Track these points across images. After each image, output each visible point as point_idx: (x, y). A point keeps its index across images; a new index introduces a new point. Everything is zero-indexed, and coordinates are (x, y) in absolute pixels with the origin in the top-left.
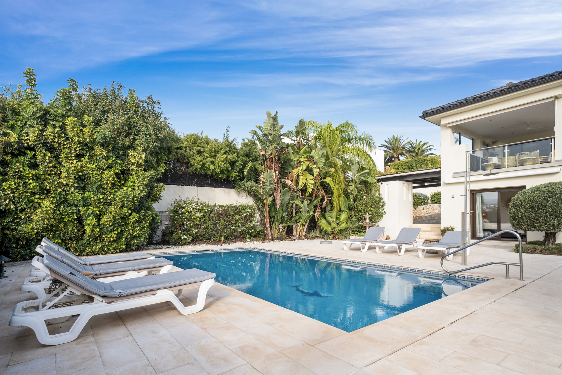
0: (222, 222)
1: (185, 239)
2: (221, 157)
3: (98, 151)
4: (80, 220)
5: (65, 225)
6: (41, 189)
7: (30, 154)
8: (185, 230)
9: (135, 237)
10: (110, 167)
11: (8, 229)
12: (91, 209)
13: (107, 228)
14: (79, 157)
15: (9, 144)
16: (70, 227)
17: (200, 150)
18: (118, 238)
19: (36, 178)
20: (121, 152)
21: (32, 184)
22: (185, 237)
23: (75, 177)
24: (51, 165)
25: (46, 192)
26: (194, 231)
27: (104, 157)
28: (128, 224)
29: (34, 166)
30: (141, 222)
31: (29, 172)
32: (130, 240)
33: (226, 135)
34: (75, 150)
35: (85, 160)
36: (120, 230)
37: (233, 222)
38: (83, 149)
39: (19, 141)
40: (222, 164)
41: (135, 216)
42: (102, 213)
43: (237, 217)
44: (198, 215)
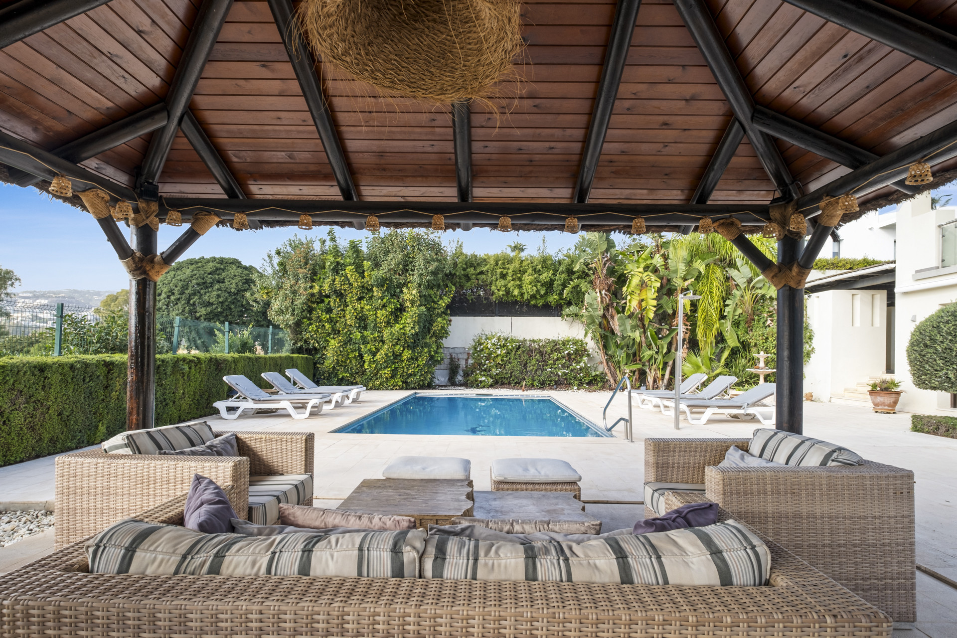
0: (533, 362)
1: (484, 381)
2: (527, 278)
3: (377, 292)
4: (361, 356)
5: (351, 361)
6: (333, 330)
7: (327, 300)
8: (485, 370)
9: (411, 375)
10: (384, 306)
11: (319, 363)
12: (369, 346)
13: (381, 364)
14: (360, 299)
15: (313, 295)
16: (354, 362)
17: (502, 272)
18: (393, 376)
19: (330, 320)
20: (398, 290)
21: (327, 326)
22: (483, 378)
23: (356, 318)
24: (339, 309)
25: (336, 332)
26: (494, 371)
27: (379, 298)
28: (403, 361)
29: (329, 310)
30: (417, 359)
31: (325, 316)
32: (408, 378)
33: (541, 248)
34: (357, 294)
35: (364, 302)
36: (393, 366)
37: (550, 362)
38: (363, 292)
39: (320, 292)
40: (530, 286)
41: (407, 354)
42: (378, 350)
43: (555, 356)
44: (499, 353)
